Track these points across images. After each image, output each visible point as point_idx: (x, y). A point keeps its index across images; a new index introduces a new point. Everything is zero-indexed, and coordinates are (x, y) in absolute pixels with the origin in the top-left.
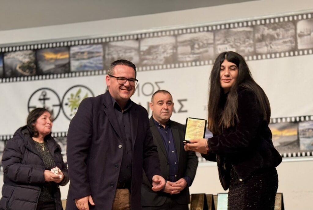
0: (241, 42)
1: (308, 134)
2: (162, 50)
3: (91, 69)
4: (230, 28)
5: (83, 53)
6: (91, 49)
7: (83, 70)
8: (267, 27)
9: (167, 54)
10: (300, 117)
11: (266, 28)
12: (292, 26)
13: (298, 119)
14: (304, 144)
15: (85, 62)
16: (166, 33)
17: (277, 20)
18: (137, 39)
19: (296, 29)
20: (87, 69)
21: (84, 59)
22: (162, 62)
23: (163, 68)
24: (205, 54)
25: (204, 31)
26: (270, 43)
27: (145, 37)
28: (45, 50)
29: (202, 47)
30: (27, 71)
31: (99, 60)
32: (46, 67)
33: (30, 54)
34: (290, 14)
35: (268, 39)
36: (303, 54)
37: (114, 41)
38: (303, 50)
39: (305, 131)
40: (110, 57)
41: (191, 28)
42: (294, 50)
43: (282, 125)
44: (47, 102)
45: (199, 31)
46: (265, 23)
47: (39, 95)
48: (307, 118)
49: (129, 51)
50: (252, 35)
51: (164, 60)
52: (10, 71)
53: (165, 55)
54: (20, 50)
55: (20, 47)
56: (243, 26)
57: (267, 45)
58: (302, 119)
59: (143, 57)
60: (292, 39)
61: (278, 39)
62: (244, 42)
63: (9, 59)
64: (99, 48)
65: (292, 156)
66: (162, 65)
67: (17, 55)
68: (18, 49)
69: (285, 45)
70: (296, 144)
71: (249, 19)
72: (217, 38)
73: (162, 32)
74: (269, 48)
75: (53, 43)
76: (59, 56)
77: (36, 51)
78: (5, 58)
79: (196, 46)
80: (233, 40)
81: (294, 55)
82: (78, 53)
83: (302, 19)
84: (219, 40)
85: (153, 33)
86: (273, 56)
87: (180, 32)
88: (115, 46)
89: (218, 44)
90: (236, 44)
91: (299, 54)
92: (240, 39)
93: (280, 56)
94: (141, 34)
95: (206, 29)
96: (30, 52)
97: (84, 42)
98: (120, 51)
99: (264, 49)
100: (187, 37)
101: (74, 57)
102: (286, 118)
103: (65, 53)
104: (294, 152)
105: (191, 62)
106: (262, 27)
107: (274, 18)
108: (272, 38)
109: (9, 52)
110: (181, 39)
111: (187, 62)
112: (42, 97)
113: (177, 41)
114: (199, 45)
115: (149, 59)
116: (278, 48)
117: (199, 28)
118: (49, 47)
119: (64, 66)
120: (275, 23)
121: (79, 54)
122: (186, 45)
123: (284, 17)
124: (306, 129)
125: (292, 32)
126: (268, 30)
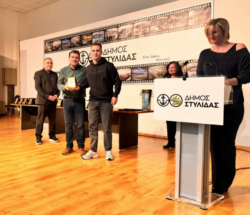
0: (162, 24)
2: (127, 31)
4: (156, 17)
5: (97, 35)
6: (100, 33)
8: (174, 15)
10: (188, 61)
12: (187, 14)
15: (97, 39)
16: (129, 23)
21: (97, 38)
23: (127, 40)
24: (145, 31)
26: (175, 24)
27: (121, 26)
28: (84, 35)
29: (143, 28)
30: (78, 44)
31: (103, 38)
32: (84, 42)
33: (79, 38)
34: (186, 8)
35: (174, 22)
36: (192, 28)
37: (108, 29)
38: (191, 26)
40: (107, 36)
41: (139, 20)
44: (84, 57)
46: (173, 13)
48: (192, 61)
49: (114, 33)
50: (167, 20)
51: (127, 35)
52: (73, 45)
53: (128, 33)
54: (76, 36)
56: (163, 16)
59: (119, 35)
60: (186, 20)
61: (179, 21)
66: (127, 38)
67: (75, 38)
68: (75, 36)
69: (182, 24)
71: (166, 12)
72: (151, 23)
73: (127, 23)
75: (87, 32)
76: (89, 37)
77: (81, 36)
78: (71, 40)
79: (141, 28)
80: (158, 23)
81: (187, 29)
82: (95, 35)
85: (124, 23)
86: (176, 30)
87: (135, 22)
89: (151, 26)
90: (159, 25)
93: (180, 30)
94: (119, 24)
95: (146, 19)
96: (79, 36)
97: (98, 30)
98: (111, 33)
99: (172, 27)
100: (138, 24)
101: (94, 37)
102: (181, 61)
103: (91, 36)
106: (172, 16)
107: (178, 11)
108: (176, 21)
109: (73, 37)
110: (135, 25)
112: (82, 55)
113: (133, 26)
115: (122, 36)
116: (179, 26)
118: (85, 34)
119: (90, 41)
120: (178, 13)
122: (137, 28)
123: (183, 10)
124: (191, 67)
125: (186, 17)
126: (175, 17)
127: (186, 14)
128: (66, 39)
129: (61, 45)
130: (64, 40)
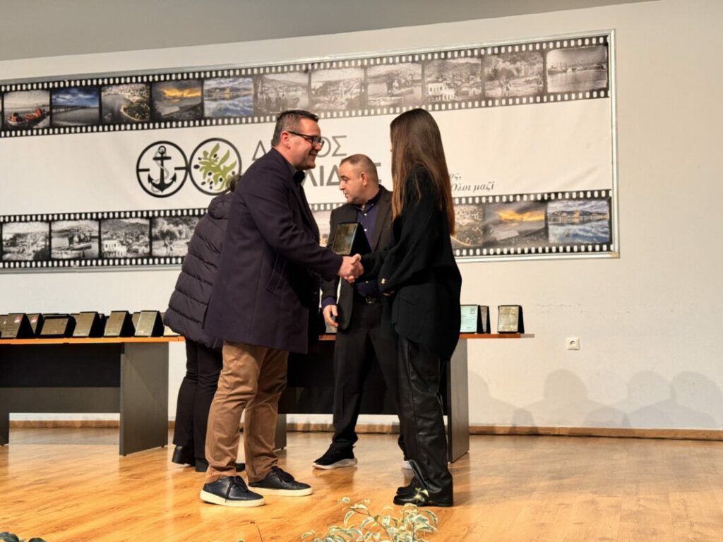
0: (464, 80)
1: (560, 220)
2: (345, 89)
3: (235, 115)
4: (446, 57)
5: (223, 89)
6: (236, 84)
7: (223, 116)
8: (503, 58)
9: (351, 94)
10: (549, 194)
11: (501, 60)
12: (540, 58)
13: (546, 197)
14: (555, 235)
16: (350, 64)
17: (517, 49)
18: (306, 71)
19: (544, 63)
20: (229, 114)
22: (343, 107)
23: (344, 116)
24: (409, 97)
25: (407, 61)
26: (507, 83)
27: (319, 69)
28: (165, 84)
29: (405, 85)
30: (137, 114)
32: (166, 110)
33: (141, 90)
34: (536, 40)
35: (504, 77)
36: (556, 100)
37: (271, 72)
38: (555, 94)
39: (557, 215)
40: (265, 97)
41: (387, 57)
42: (542, 95)
43: (523, 205)
45: (401, 61)
46: (499, 52)
47: (154, 151)
48: (560, 196)
49: (295, 89)
50: (480, 69)
51: (346, 103)
52: (110, 114)
53: (348, 96)
54: (126, 83)
55: (126, 78)
56: (466, 56)
57: (501, 86)
58: (553, 197)
59: (314, 98)
60: (539, 77)
61: (518, 77)
62: (468, 80)
63: (109, 96)
64: (248, 83)
65: (537, 252)
66: (344, 111)
67: (122, 91)
68: (123, 81)
70: (542, 233)
71: (475, 45)
72: (427, 72)
73: (343, 61)
74: (505, 89)
75: (177, 74)
76: (186, 94)
77: (151, 85)
78: (103, 94)
79: (396, 84)
80: (451, 76)
81: (542, 101)
82: (216, 89)
83: (555, 47)
84: (430, 76)
85: (331, 63)
86: (511, 101)
87: (372, 62)
88: (273, 80)
89: (429, 82)
90: (456, 82)
91: (548, 101)
92: (461, 76)
93: (521, 103)
94: (313, 64)
95: (410, 58)
96: (141, 86)
97: (226, 73)
99: (498, 92)
100: (383, 70)
101: (209, 96)
102: (528, 195)
103: (197, 89)
104: (541, 245)
105: (389, 107)
106: (494, 58)
107: (513, 46)
108: (510, 75)
109: (109, 84)
110: (372, 72)
111: (382, 108)
112: (159, 155)
113: (366, 76)
114: (399, 82)
115: (324, 102)
116: (518, 91)
117: (401, 57)
118: (171, 80)
120: (513, 52)
121: (218, 91)
122: (381, 83)
123: (527, 45)
124: (559, 212)
125: (538, 66)
126: (503, 62)
127: (538, 59)
128: (75, 91)
129: (47, 109)
130: (67, 93)
